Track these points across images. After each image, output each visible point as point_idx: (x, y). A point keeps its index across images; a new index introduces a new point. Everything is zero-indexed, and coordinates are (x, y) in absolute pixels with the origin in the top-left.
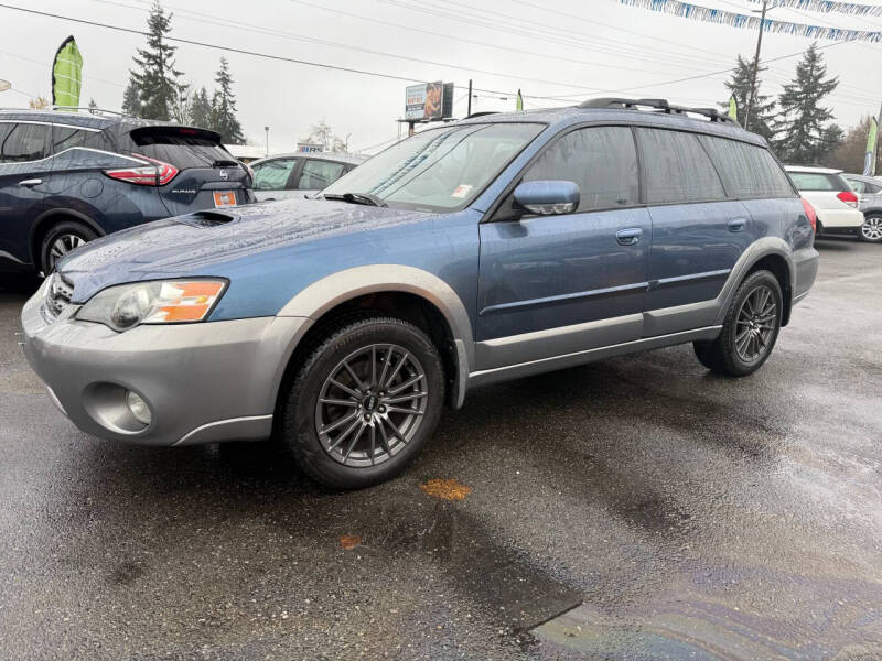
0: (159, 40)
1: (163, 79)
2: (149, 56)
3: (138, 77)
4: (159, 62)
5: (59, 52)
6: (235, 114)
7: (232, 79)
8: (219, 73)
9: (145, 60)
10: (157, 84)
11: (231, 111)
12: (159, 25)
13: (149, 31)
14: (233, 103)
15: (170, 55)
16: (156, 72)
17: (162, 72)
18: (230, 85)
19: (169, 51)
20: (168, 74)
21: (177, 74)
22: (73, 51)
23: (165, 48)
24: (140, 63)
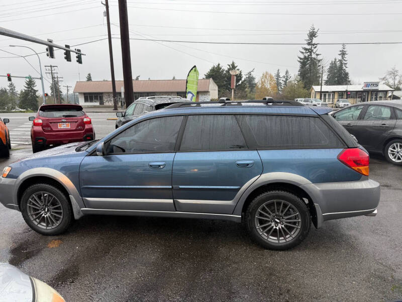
0: (312, 42)
1: (311, 58)
2: (306, 49)
3: (301, 59)
4: (310, 51)
5: (190, 72)
6: (346, 69)
7: (347, 53)
8: (341, 51)
9: (304, 51)
10: (308, 60)
11: (344, 68)
12: (312, 35)
13: (308, 39)
14: (346, 64)
15: (315, 47)
16: (309, 55)
17: (311, 55)
18: (346, 56)
19: (315, 46)
20: (314, 56)
21: (317, 55)
22: (195, 70)
23: (314, 45)
24: (302, 53)
